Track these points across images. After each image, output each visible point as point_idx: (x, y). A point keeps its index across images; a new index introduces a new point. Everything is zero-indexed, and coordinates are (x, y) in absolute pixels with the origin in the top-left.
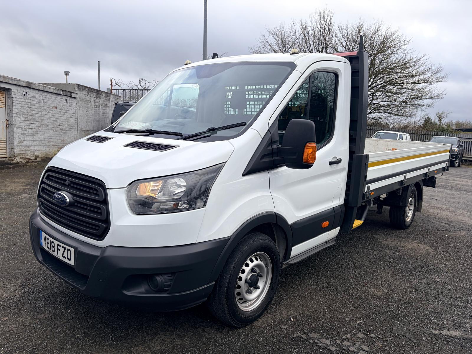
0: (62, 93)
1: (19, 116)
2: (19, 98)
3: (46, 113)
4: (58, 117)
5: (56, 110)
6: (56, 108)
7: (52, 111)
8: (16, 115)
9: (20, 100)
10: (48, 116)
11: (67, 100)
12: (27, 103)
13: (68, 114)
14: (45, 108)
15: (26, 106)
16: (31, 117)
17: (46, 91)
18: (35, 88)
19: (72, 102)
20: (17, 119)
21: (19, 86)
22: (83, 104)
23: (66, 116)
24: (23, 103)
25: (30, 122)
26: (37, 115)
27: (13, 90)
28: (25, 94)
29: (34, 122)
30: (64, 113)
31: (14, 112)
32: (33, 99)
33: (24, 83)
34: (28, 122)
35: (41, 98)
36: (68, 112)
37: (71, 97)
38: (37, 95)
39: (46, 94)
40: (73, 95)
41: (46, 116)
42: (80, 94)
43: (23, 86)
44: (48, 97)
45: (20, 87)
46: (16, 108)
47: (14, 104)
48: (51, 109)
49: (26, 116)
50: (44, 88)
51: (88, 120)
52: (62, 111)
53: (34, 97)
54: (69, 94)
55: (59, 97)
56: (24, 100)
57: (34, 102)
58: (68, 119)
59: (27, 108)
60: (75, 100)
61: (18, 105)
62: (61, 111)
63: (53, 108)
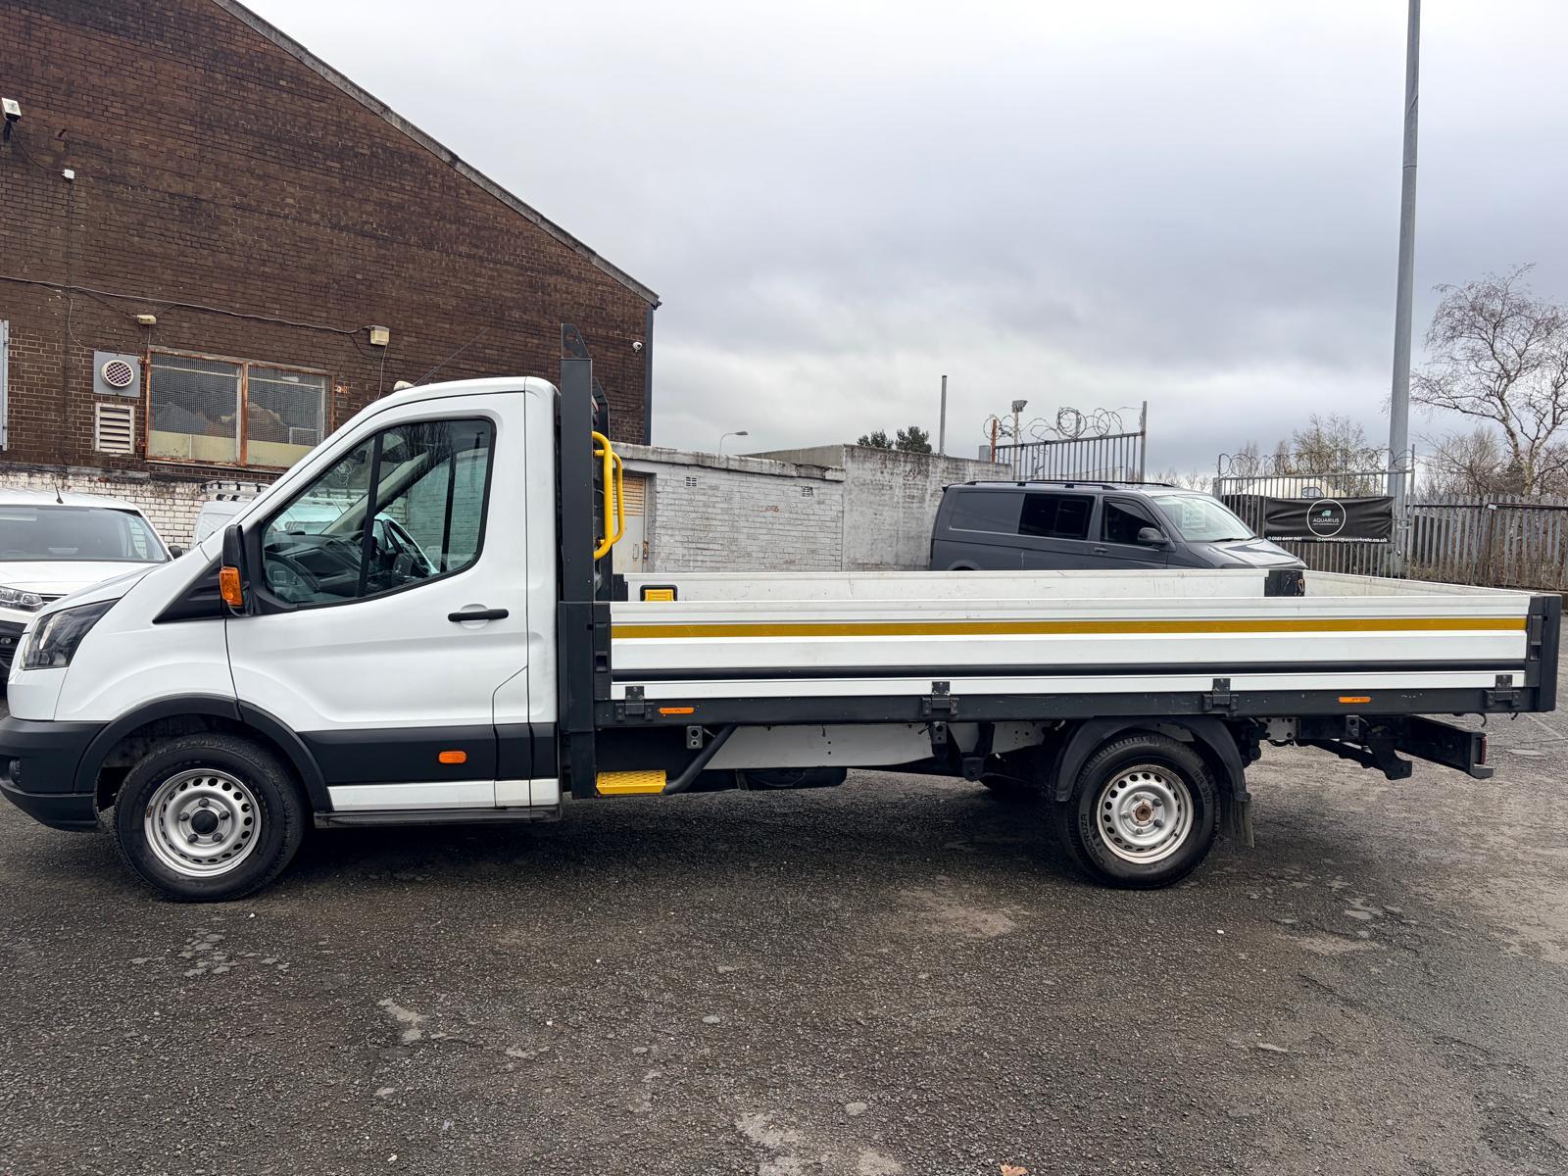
0: (794, 474)
1: (669, 532)
2: (674, 493)
3: (746, 524)
4: (781, 533)
5: (775, 514)
6: (776, 509)
7: (765, 517)
8: (663, 531)
9: (675, 496)
10: (752, 531)
11: (811, 488)
12: (694, 503)
13: (812, 523)
14: (743, 512)
15: (692, 509)
16: (702, 534)
17: (747, 472)
18: (717, 466)
19: (829, 491)
20: (665, 539)
21: (674, 464)
22: (864, 496)
23: (805, 529)
24: (685, 503)
25: (702, 546)
26: (719, 529)
27: (658, 476)
28: (691, 482)
29: (711, 546)
30: (799, 522)
31: (657, 524)
32: (710, 492)
33: (687, 457)
34: (693, 546)
35: (736, 489)
36: (812, 517)
37: (824, 480)
38: (723, 482)
39: (750, 478)
40: (829, 475)
41: (745, 530)
42: (856, 471)
43: (684, 465)
44: (755, 485)
45: (677, 467)
46: (663, 515)
47: (659, 506)
48: (762, 514)
49: (690, 533)
50: (743, 463)
51: (880, 537)
52: (795, 516)
53: (715, 488)
54: (817, 473)
55: (788, 482)
56: (687, 497)
57: (714, 499)
58: (812, 534)
59: (694, 514)
60: (840, 487)
61: (669, 507)
62: (791, 516)
63: (767, 510)
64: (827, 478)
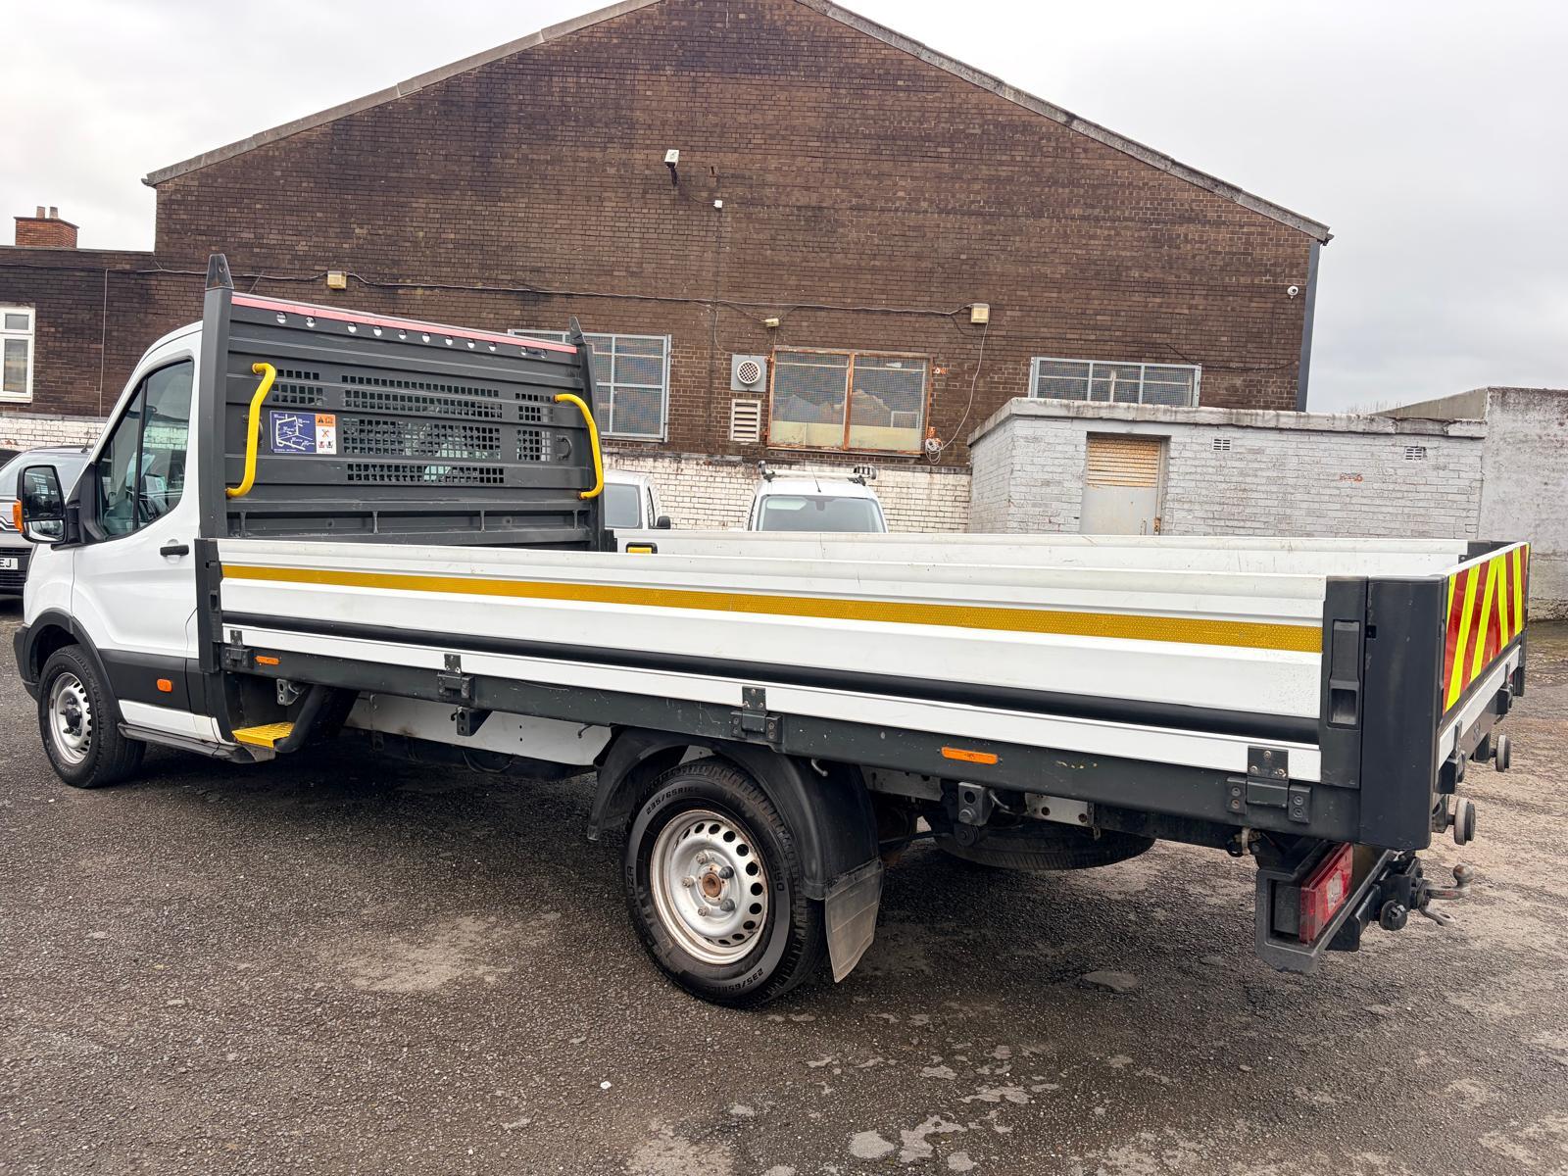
0: (1391, 430)
1: (1186, 506)
2: (1195, 459)
3: (1306, 497)
4: (1364, 508)
5: (1355, 484)
6: (1358, 478)
7: (1338, 488)
8: (1177, 506)
9: (1197, 463)
10: (1316, 506)
11: (1425, 449)
12: (1226, 471)
13: (1422, 495)
14: (1302, 481)
15: (1222, 478)
16: (1235, 510)
17: (1308, 430)
18: (1260, 424)
19: (1452, 451)
20: (1178, 515)
21: (1196, 425)
22: (1524, 458)
23: (1408, 503)
24: (1211, 470)
25: (1235, 523)
26: (1261, 503)
27: (1173, 439)
28: (1221, 445)
29: (1248, 524)
30: (1399, 495)
31: (1168, 497)
32: (1250, 457)
33: (1212, 416)
34: (1222, 523)
35: (1290, 452)
36: (1421, 488)
37: (1446, 436)
38: (1271, 444)
39: (1314, 438)
40: (1453, 430)
41: (1304, 505)
42: (1500, 422)
43: (1210, 425)
44: (1322, 446)
45: (1201, 428)
46: (1177, 485)
47: (1172, 476)
48: (1334, 484)
49: (1217, 507)
50: (1302, 420)
51: (1553, 517)
52: (1391, 487)
53: (1259, 451)
54: (1436, 428)
55: (1381, 441)
56: (1213, 463)
57: (1256, 465)
58: (1422, 511)
59: (1224, 485)
60: (1479, 445)
61: (1187, 477)
62: (1385, 486)
63: (1341, 478)
64: (1450, 434)
